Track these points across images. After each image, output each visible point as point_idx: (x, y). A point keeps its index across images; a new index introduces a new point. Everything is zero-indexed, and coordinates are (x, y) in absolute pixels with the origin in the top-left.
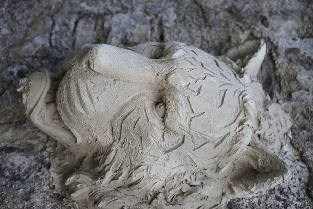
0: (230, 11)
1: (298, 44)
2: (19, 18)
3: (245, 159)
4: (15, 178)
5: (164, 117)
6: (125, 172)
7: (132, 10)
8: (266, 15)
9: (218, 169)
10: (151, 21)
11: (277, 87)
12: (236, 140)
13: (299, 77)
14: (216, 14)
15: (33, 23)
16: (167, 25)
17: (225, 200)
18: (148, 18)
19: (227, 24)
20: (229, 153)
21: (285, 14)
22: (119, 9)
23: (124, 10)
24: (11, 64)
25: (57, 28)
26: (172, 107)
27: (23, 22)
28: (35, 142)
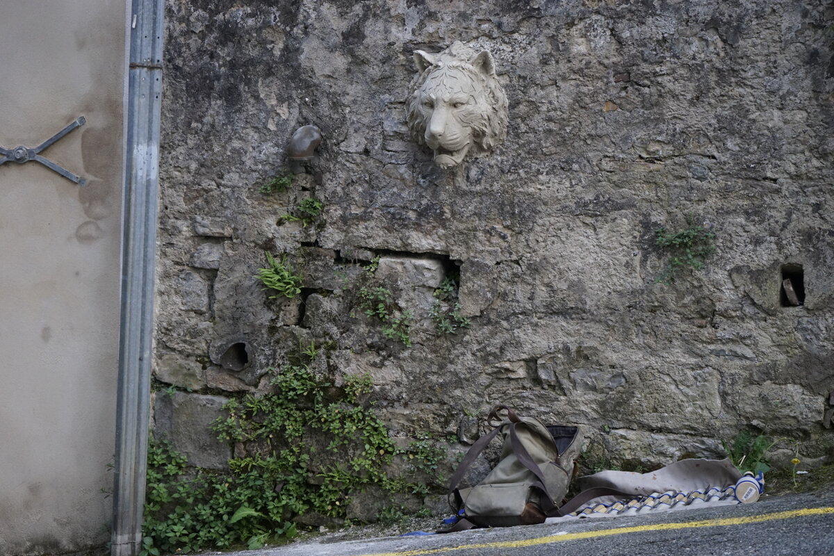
0: (384, 63)
1: (409, 28)
2: (385, 184)
3: (478, 67)
4: (482, 173)
5: (462, 104)
6: (484, 122)
7: (381, 119)
8: (387, 42)
9: (483, 80)
10: (389, 108)
11: (436, 44)
12: (471, 72)
13: (431, 32)
14: (385, 71)
15: (388, 176)
16: (393, 99)
17: (496, 77)
18: (387, 110)
19: (394, 66)
20: (476, 75)
21: (387, 31)
22: (380, 127)
23: (381, 124)
24: (418, 184)
25: (393, 161)
26: (458, 100)
27: (388, 181)
28: (464, 166)
